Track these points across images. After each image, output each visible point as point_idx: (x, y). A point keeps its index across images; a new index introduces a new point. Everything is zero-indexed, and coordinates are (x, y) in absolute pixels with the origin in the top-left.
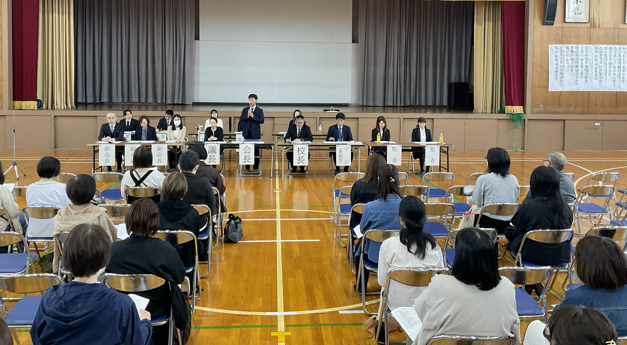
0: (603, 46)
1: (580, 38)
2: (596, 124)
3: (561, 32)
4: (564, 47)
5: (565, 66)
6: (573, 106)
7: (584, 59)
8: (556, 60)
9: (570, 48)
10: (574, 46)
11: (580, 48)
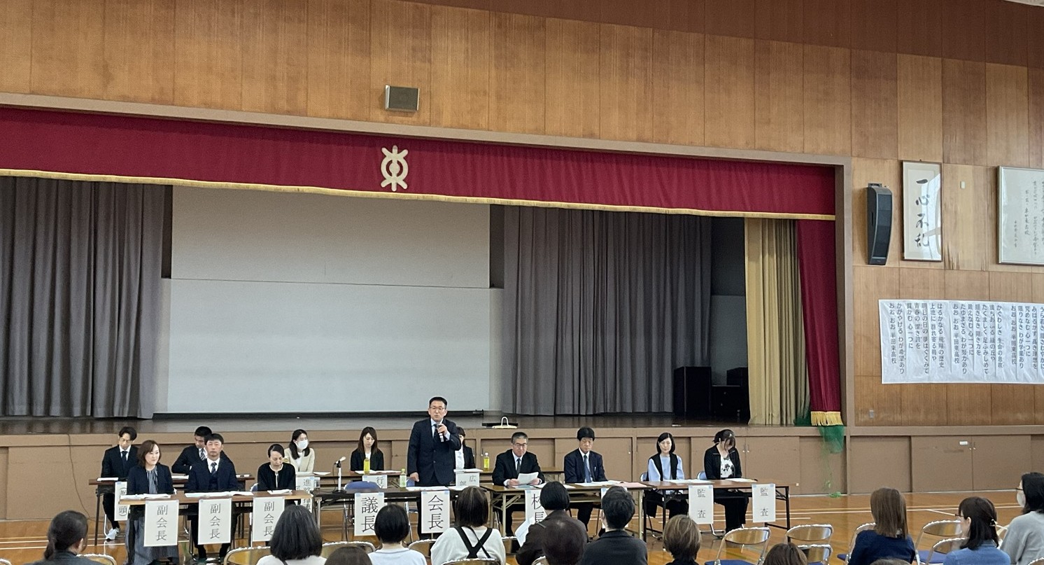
0: (966, 303)
1: (928, 288)
2: (961, 443)
3: (897, 277)
4: (903, 303)
5: (907, 338)
6: (922, 413)
7: (937, 326)
8: (892, 327)
9: (913, 306)
10: (921, 302)
11: (929, 307)
